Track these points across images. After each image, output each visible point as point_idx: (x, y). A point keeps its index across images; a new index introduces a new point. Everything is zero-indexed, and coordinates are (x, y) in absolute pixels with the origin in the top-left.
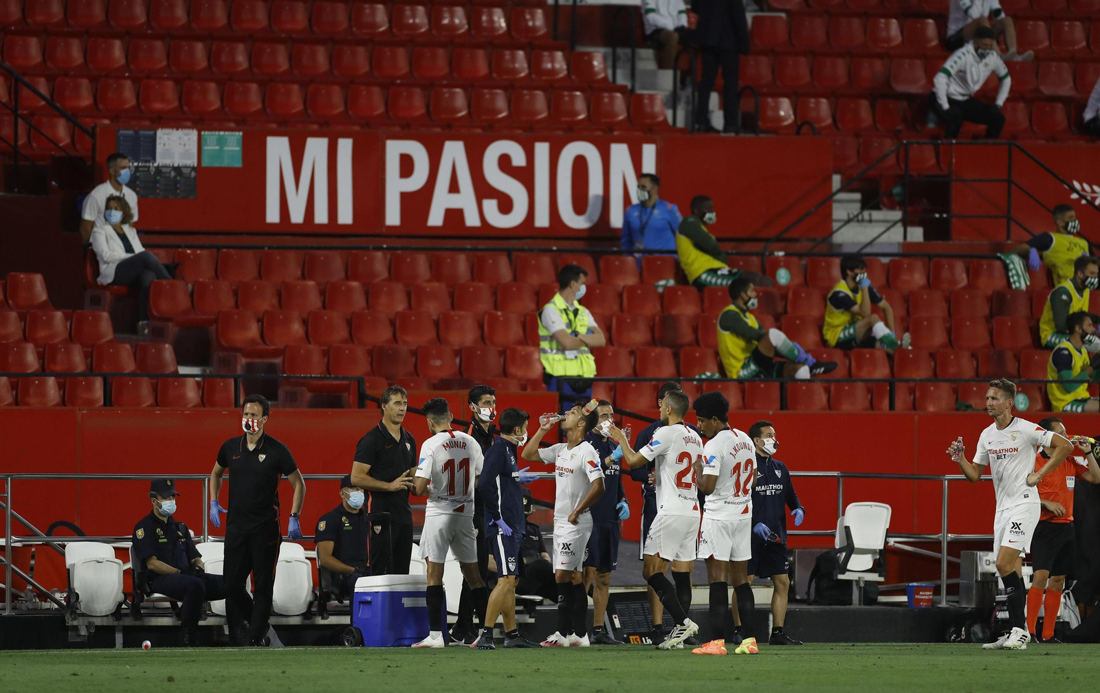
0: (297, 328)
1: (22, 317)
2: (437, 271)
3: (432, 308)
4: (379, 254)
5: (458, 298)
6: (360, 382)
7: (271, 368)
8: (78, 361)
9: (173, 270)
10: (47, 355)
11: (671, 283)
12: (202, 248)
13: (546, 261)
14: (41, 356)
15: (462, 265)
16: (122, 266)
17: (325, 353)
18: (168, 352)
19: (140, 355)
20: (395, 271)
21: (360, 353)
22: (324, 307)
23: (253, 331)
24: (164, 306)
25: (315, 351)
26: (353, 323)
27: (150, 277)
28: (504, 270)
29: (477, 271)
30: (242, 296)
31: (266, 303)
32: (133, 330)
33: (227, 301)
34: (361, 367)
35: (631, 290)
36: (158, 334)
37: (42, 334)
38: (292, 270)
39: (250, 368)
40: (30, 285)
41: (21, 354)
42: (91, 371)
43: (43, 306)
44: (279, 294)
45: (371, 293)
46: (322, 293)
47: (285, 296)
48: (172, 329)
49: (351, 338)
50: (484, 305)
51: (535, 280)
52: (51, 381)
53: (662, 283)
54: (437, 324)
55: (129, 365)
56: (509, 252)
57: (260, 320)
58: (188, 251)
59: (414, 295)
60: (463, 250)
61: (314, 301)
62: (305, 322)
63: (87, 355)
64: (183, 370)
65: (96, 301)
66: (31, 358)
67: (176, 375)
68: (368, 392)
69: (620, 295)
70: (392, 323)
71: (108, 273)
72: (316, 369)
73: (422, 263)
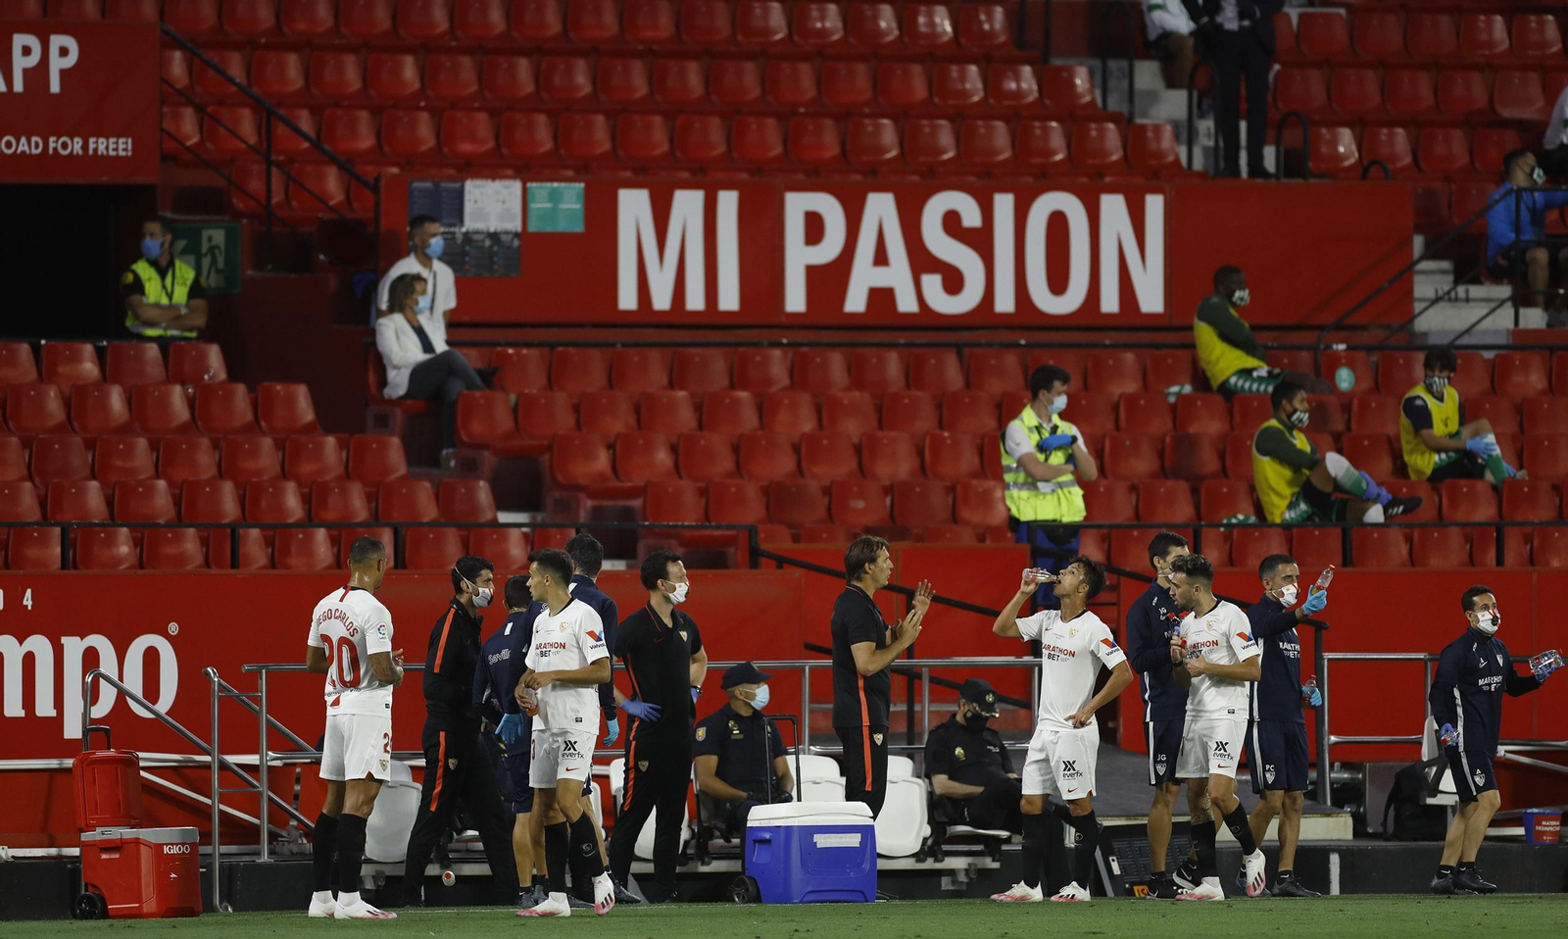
0: (663, 457)
1: (279, 445)
2: (858, 376)
3: (852, 428)
4: (777, 353)
5: (887, 413)
6: (751, 532)
7: (627, 514)
8: (359, 506)
9: (490, 377)
10: (314, 497)
11: (1188, 389)
12: (528, 345)
13: (1011, 360)
14: (306, 499)
15: (893, 366)
16: (419, 372)
17: (703, 492)
18: (483, 492)
19: (443, 496)
20: (800, 377)
21: (751, 491)
22: (700, 427)
23: (602, 461)
24: (477, 427)
25: (688, 490)
26: (742, 451)
27: (457, 387)
28: (952, 373)
29: (914, 376)
30: (585, 412)
31: (619, 423)
32: (435, 461)
33: (564, 420)
34: (752, 511)
35: (1131, 399)
36: (470, 468)
37: (307, 468)
38: (656, 375)
39: (597, 512)
40: (291, 399)
41: (278, 495)
42: (376, 519)
43: (309, 429)
44: (637, 409)
45: (766, 408)
46: (698, 408)
47: (645, 412)
48: (489, 460)
49: (739, 470)
50: (925, 422)
51: (995, 387)
52: (321, 534)
53: (1175, 389)
54: (858, 450)
55: (429, 511)
56: (958, 348)
57: (610, 447)
58: (511, 351)
59: (827, 410)
60: (894, 346)
61: (686, 418)
62: (674, 449)
63: (370, 498)
64: (504, 517)
65: (383, 422)
66: (293, 501)
67: (494, 524)
68: (764, 546)
69: (1116, 408)
70: (796, 448)
71: (398, 382)
72: (689, 514)
73: (837, 365)
